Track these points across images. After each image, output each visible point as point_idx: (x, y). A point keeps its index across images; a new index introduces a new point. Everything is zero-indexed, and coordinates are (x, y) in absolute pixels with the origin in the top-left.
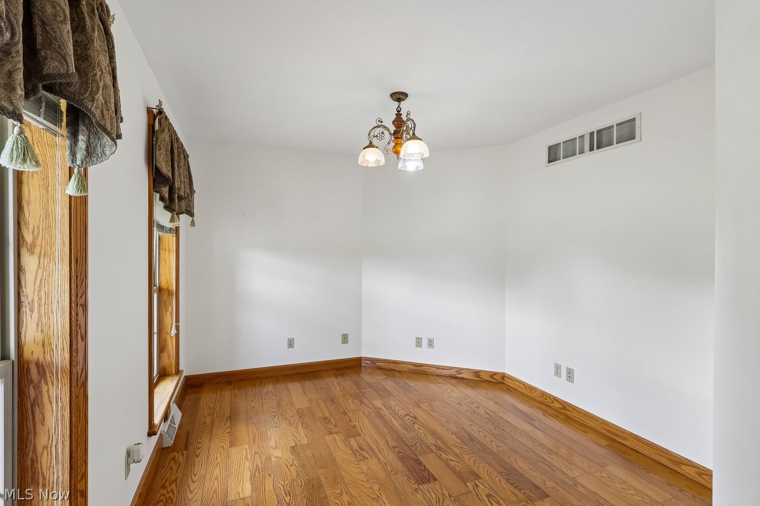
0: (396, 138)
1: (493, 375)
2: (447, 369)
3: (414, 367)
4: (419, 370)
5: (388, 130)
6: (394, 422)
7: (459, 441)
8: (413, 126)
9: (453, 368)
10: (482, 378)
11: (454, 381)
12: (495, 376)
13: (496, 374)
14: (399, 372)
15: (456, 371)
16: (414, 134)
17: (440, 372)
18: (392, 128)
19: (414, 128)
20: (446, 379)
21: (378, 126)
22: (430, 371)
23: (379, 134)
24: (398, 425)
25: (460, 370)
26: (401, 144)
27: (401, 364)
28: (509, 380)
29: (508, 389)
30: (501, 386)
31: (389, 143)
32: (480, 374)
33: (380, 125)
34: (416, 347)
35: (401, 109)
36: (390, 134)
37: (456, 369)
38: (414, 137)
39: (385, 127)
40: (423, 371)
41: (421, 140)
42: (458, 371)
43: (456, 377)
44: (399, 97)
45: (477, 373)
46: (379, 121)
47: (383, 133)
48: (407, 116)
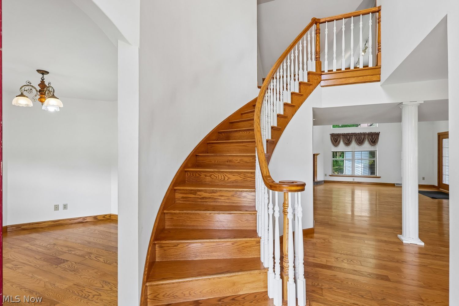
0: (41, 94)
1: (104, 216)
2: (77, 219)
3: (53, 223)
4: (56, 224)
5: (35, 88)
6: (39, 249)
7: (82, 245)
8: (53, 90)
9: (80, 218)
10: (98, 219)
11: (81, 224)
12: (105, 217)
13: (106, 215)
14: (42, 228)
15: (83, 219)
16: (53, 95)
17: (72, 221)
18: (39, 88)
19: (54, 92)
20: (76, 224)
21: (28, 85)
22: (65, 223)
23: (29, 90)
24: (43, 250)
25: (84, 218)
26: (45, 99)
27: (43, 223)
28: (113, 217)
29: (112, 221)
30: (109, 220)
31: (36, 96)
32: (97, 217)
33: (29, 84)
34: (55, 210)
35: (44, 79)
36: (37, 91)
37: (83, 218)
38: (53, 96)
39: (32, 87)
40: (60, 224)
41: (58, 99)
42: (84, 219)
43: (82, 222)
44: (43, 72)
45: (95, 217)
46: (28, 82)
47: (31, 89)
48: (48, 84)
